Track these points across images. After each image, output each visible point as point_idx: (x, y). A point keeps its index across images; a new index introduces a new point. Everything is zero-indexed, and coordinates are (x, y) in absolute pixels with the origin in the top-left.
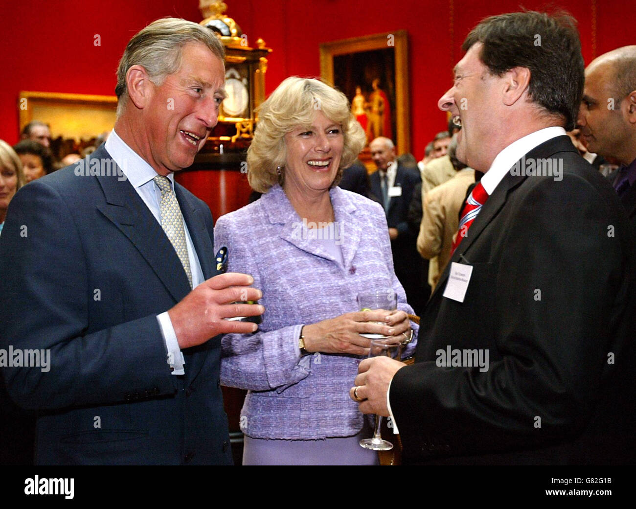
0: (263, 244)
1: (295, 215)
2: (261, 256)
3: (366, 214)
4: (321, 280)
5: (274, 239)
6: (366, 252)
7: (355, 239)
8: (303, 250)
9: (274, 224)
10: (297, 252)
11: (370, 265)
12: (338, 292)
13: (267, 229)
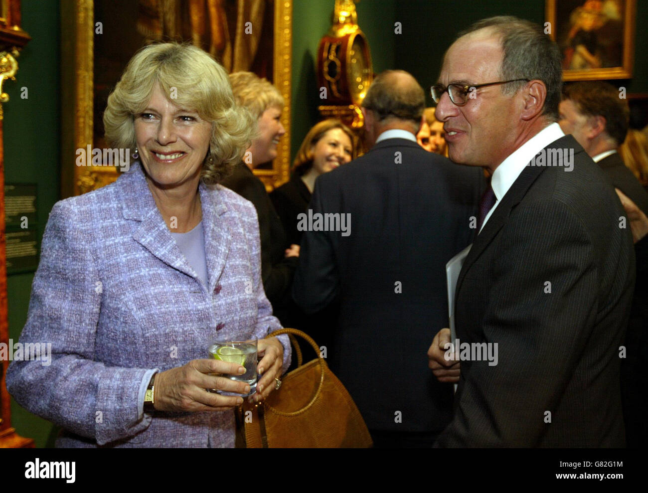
0: (110, 246)
1: (156, 212)
2: (106, 261)
3: (237, 216)
4: (176, 302)
5: (125, 240)
6: (233, 265)
7: (223, 250)
8: (160, 260)
9: (128, 220)
10: (152, 261)
11: (236, 283)
12: (195, 318)
13: (118, 225)
